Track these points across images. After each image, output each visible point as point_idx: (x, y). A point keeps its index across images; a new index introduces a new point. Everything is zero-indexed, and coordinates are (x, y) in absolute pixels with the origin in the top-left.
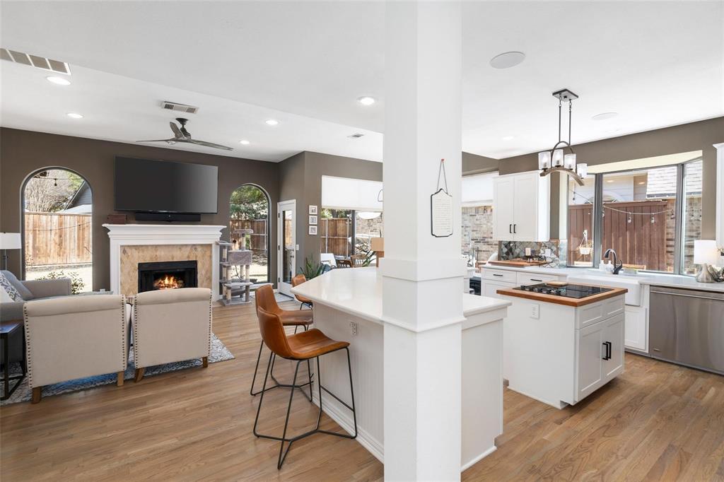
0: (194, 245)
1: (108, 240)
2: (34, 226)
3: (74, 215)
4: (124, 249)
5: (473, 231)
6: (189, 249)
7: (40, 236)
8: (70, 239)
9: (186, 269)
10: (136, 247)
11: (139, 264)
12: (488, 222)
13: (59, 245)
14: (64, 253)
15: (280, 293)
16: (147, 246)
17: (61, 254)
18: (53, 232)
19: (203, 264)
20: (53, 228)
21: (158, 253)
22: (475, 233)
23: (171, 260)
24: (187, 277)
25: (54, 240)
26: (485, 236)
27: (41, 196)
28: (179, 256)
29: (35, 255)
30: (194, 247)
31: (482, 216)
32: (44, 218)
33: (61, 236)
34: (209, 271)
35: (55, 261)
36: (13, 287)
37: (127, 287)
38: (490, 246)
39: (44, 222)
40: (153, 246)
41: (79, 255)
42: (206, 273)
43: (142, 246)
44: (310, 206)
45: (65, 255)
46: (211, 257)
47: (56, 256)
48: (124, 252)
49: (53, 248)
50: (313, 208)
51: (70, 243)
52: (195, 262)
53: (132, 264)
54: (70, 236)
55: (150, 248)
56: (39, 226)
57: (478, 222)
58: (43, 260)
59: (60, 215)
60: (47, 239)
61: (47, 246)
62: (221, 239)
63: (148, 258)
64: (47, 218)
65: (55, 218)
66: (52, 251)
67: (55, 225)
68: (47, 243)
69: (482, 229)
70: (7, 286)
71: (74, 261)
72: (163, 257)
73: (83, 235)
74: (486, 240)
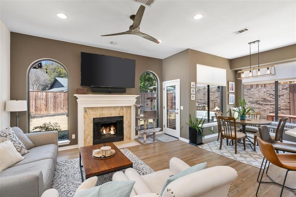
0: (122, 107)
1: (76, 104)
2: (36, 97)
3: (52, 92)
4: (86, 110)
5: (249, 97)
6: (119, 109)
7: (38, 102)
8: (50, 103)
9: (117, 121)
10: (92, 108)
11: (93, 118)
12: (259, 93)
13: (46, 106)
14: (48, 109)
15: (165, 134)
16: (97, 108)
17: (47, 110)
18: (43, 100)
19: (127, 118)
20: (44, 98)
21: (103, 112)
22: (250, 98)
23: (110, 116)
24: (118, 125)
25: (44, 103)
26: (258, 100)
27: (38, 85)
28: (114, 113)
29: (36, 110)
30: (122, 108)
31: (255, 90)
32: (39, 93)
33: (46, 102)
34: (130, 122)
35: (44, 113)
36: (20, 141)
37: (87, 133)
38: (261, 106)
39: (40, 95)
40: (100, 107)
41: (54, 110)
42: (128, 123)
43: (95, 108)
44: (192, 83)
45: (48, 110)
46: (130, 113)
47: (44, 110)
48: (85, 111)
49: (43, 107)
50: (193, 83)
51: (50, 104)
52: (122, 117)
53: (90, 119)
54: (50, 101)
55: (99, 109)
56: (38, 97)
57: (252, 93)
58: (39, 113)
59: (46, 92)
60: (41, 103)
61: (41, 106)
62: (136, 103)
63: (98, 114)
64: (41, 93)
65: (44, 93)
66: (43, 108)
67: (44, 97)
68: (41, 105)
69: (255, 96)
70: (15, 141)
71: (52, 113)
72: (106, 114)
73: (56, 101)
74: (258, 102)
